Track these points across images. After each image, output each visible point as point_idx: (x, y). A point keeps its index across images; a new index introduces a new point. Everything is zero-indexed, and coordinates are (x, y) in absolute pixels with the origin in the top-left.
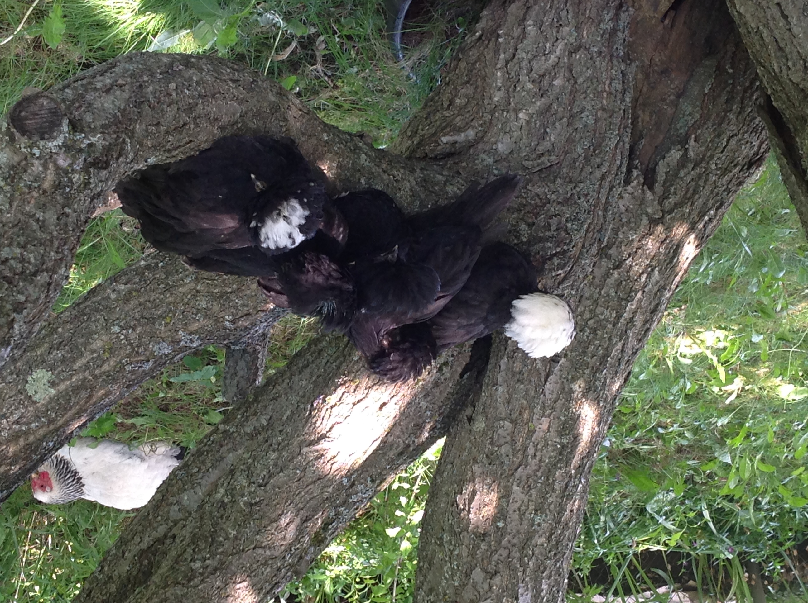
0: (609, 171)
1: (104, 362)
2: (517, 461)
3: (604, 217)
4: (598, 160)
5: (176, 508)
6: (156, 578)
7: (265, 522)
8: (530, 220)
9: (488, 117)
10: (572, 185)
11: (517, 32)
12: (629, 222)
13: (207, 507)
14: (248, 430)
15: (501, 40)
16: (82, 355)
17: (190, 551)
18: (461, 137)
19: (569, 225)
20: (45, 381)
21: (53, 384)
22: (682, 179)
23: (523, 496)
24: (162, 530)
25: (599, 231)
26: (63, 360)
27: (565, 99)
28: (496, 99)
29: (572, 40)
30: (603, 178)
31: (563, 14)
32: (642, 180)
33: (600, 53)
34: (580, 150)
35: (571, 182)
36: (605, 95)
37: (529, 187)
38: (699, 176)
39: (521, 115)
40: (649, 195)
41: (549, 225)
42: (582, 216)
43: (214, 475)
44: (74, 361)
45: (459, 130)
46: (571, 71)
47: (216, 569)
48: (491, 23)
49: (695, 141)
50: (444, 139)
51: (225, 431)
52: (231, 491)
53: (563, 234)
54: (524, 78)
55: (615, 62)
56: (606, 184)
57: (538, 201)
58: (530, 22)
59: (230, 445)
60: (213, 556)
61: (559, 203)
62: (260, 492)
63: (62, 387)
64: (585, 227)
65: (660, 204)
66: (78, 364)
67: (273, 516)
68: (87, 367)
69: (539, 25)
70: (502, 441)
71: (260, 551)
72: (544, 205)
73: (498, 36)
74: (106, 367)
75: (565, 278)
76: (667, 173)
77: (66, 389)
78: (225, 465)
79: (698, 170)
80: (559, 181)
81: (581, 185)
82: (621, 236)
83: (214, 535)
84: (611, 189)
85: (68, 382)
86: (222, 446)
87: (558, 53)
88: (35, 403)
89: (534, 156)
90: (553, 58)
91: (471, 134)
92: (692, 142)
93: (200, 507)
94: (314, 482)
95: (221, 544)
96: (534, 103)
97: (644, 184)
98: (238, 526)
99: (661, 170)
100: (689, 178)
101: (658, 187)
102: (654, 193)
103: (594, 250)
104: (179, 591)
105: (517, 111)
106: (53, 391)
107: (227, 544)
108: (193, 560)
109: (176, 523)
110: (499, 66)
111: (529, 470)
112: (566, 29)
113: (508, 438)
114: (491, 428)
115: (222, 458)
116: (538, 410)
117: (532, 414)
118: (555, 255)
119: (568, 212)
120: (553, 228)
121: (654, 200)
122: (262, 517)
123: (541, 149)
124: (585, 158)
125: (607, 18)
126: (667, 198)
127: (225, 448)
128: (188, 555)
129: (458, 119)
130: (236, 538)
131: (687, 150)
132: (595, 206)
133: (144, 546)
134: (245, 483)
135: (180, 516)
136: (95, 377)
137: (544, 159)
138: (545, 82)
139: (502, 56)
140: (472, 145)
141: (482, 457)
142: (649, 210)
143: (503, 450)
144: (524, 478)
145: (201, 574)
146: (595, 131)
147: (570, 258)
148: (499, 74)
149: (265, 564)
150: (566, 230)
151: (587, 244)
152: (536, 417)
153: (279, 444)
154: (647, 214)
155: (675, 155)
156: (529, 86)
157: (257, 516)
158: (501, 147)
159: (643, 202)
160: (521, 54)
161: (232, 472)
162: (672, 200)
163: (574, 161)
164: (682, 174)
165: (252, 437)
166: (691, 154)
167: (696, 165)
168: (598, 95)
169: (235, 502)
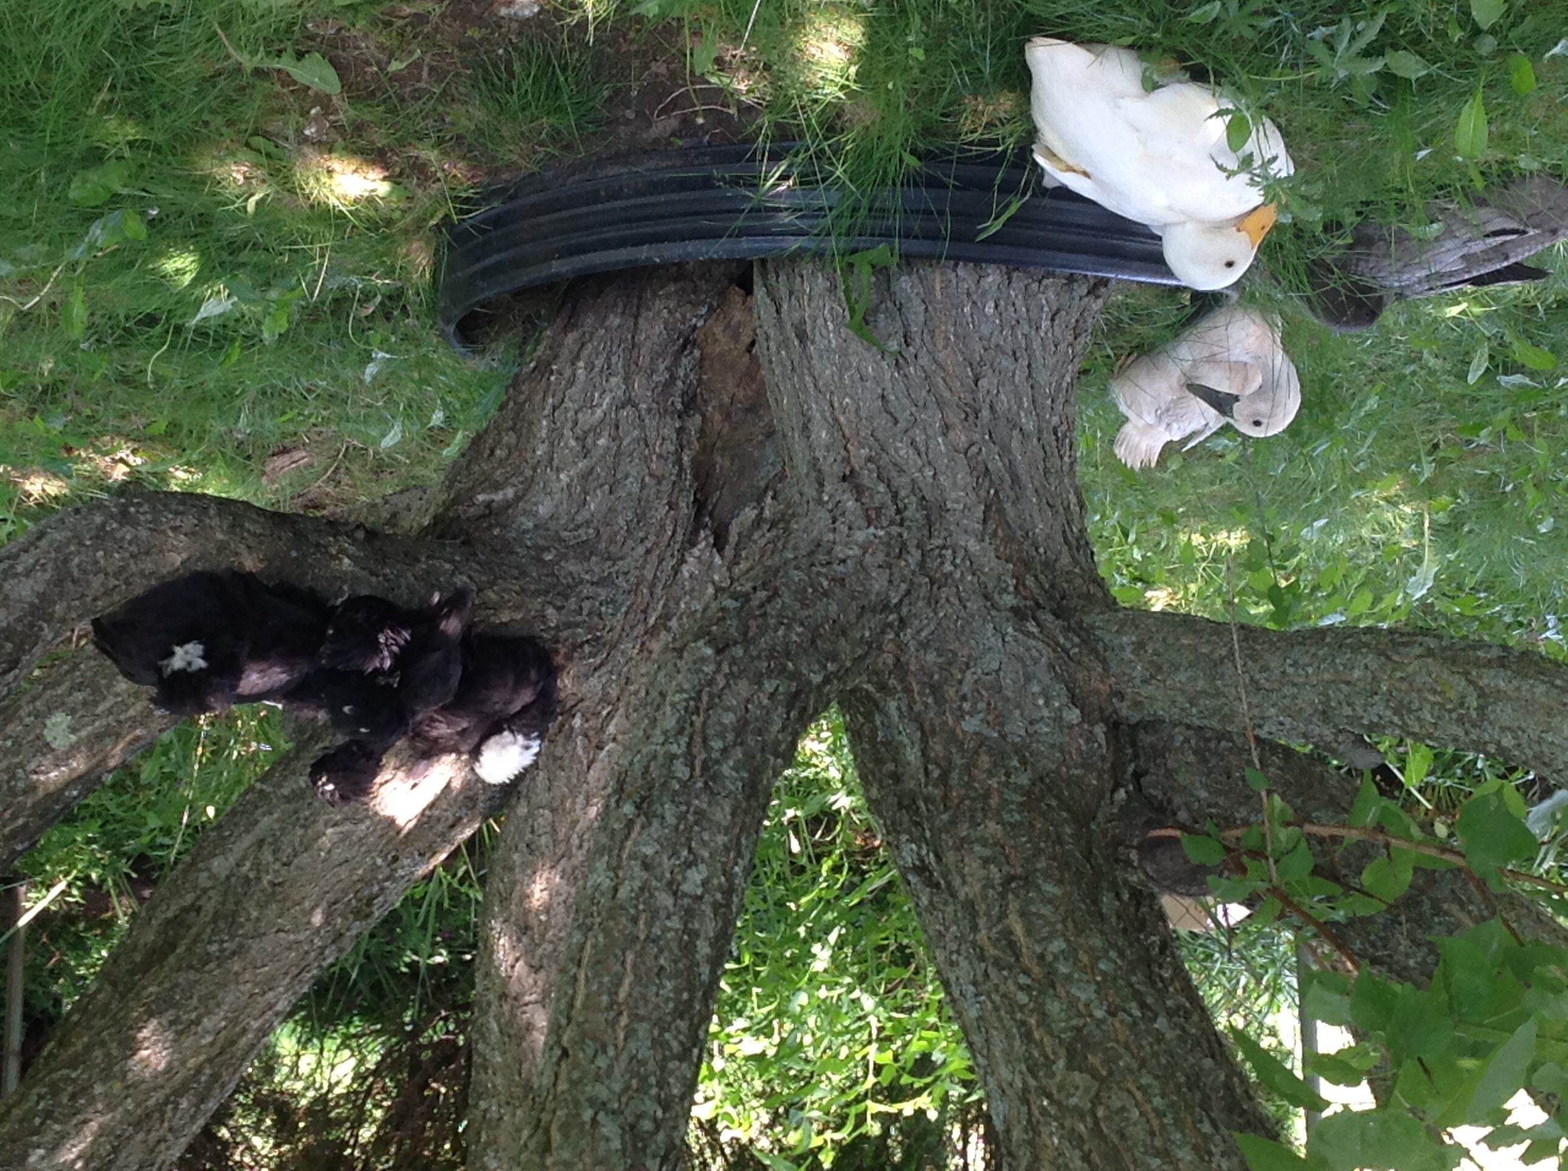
0: (656, 544)
1: (128, 708)
2: (559, 852)
3: (652, 594)
4: (641, 534)
5: (205, 874)
6: (172, 959)
7: (288, 904)
8: (559, 604)
9: (528, 473)
10: (610, 563)
11: (568, 373)
12: (693, 590)
13: (233, 879)
14: (285, 791)
15: (553, 378)
16: (104, 698)
17: (208, 930)
18: (498, 497)
19: (603, 609)
20: (64, 726)
21: (73, 730)
22: (755, 542)
23: (567, 888)
24: (189, 898)
25: (644, 611)
26: (85, 703)
27: (609, 459)
28: (539, 453)
29: (620, 393)
30: (648, 552)
31: (614, 359)
32: (711, 540)
33: (649, 410)
34: (622, 523)
35: (609, 559)
36: (654, 458)
37: (563, 564)
38: (778, 537)
39: (562, 476)
40: (717, 560)
41: (581, 608)
42: (620, 598)
43: (248, 840)
44: (96, 704)
45: (497, 487)
46: (617, 427)
47: (234, 953)
48: (548, 352)
49: (773, 498)
50: (481, 498)
51: (262, 791)
52: (257, 866)
53: (596, 619)
54: (567, 433)
55: (668, 419)
56: (653, 558)
57: (570, 579)
58: (581, 364)
59: (265, 808)
60: (232, 939)
61: (593, 584)
62: (284, 871)
63: (84, 733)
64: (624, 609)
65: (729, 569)
66: (101, 709)
67: (297, 898)
68: (110, 711)
69: (590, 367)
70: (541, 832)
71: (282, 935)
72: (576, 586)
73: (552, 373)
74: (132, 712)
75: (602, 665)
76: (740, 534)
77: (88, 737)
78: (258, 831)
79: (774, 532)
80: (594, 559)
81: (621, 563)
82: (683, 606)
83: (235, 913)
84: (660, 563)
85: (90, 728)
86: (256, 808)
87: (605, 406)
88: (53, 750)
89: (572, 526)
90: (599, 412)
91: (510, 493)
92: (769, 500)
93: (228, 878)
94: (340, 865)
95: (242, 926)
96: (576, 463)
97: (714, 545)
98: (262, 906)
99: (734, 530)
100: (763, 542)
101: (729, 551)
102: (722, 557)
103: (640, 629)
104: (192, 976)
105: (558, 470)
106: (73, 738)
107: (249, 926)
108: (210, 942)
109: (205, 891)
110: (546, 412)
111: (575, 861)
112: (614, 380)
113: (549, 829)
114: (531, 814)
115: (257, 822)
116: (581, 799)
117: (574, 803)
118: (587, 641)
119: (603, 593)
120: (585, 612)
121: (722, 566)
122: (285, 900)
123: (579, 519)
124: (628, 531)
125: (662, 367)
126: (738, 563)
127: (260, 811)
128: (205, 937)
129: (498, 472)
130: (258, 919)
131: (762, 508)
132: (638, 585)
133: (170, 914)
134: (270, 859)
135: (209, 884)
136: (120, 722)
137: (581, 531)
138: (589, 441)
139: (550, 400)
140: (508, 505)
141: (522, 846)
142: (716, 578)
143: (543, 840)
144: (569, 870)
145: (218, 958)
146: (639, 500)
147: (604, 645)
148: (544, 423)
149: (289, 949)
150: (600, 615)
151: (627, 628)
152: (578, 807)
153: (306, 819)
154: (713, 583)
155: (749, 514)
156: (572, 443)
157: (279, 898)
158: (542, 510)
159: (710, 566)
160: (568, 404)
161: (261, 843)
162: (744, 566)
163: (616, 534)
164: (756, 536)
165: (288, 800)
166: (767, 513)
167: (773, 525)
168: (646, 460)
169: (258, 879)
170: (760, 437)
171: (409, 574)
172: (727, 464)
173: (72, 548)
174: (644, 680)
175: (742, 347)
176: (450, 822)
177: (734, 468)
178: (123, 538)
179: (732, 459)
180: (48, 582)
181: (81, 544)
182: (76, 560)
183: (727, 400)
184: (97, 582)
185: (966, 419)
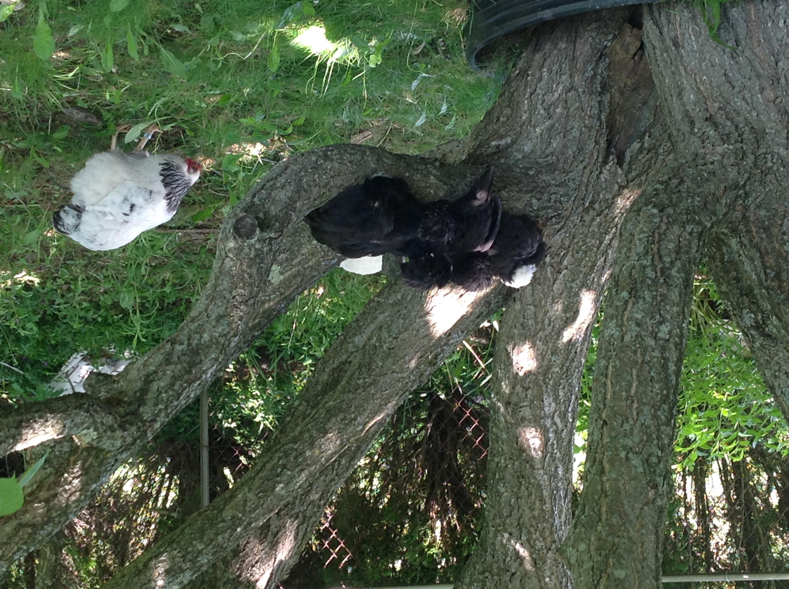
0: (589, 164)
1: (309, 261)
2: (538, 328)
3: (586, 190)
4: (581, 158)
5: (351, 345)
6: (339, 388)
7: (397, 359)
8: (539, 197)
9: (518, 129)
10: (565, 174)
11: (537, 75)
12: (607, 188)
13: (367, 347)
14: (391, 302)
15: (529, 78)
16: (297, 257)
17: (357, 373)
18: (503, 142)
19: (562, 199)
20: (277, 272)
21: (282, 273)
22: (640, 161)
23: (543, 347)
24: (344, 357)
25: (583, 199)
26: (287, 259)
27: (563, 120)
28: (524, 118)
29: (568, 84)
30: (585, 168)
31: (564, 66)
32: (616, 161)
33: (584, 92)
34: (570, 152)
35: (564, 172)
36: (587, 117)
37: (539, 176)
38: (652, 158)
39: (537, 130)
40: (620, 171)
41: (550, 199)
42: (571, 193)
43: (372, 327)
44: (293, 260)
45: (502, 137)
46: (566, 103)
47: (371, 384)
48: (525, 65)
49: (649, 137)
50: (493, 143)
51: (378, 302)
52: (379, 339)
53: (558, 204)
54: (539, 107)
55: (594, 96)
56: (587, 171)
57: (544, 184)
58: (545, 69)
59: (381, 310)
60: (370, 376)
61: (556, 186)
62: (394, 342)
63: (287, 275)
64: (573, 199)
65: (626, 176)
66: (294, 262)
67: (402, 355)
68: (300, 263)
69: (550, 71)
70: (529, 317)
71: (394, 374)
72: (548, 187)
73: (528, 76)
74: (310, 263)
75: (560, 229)
76: (631, 157)
77: (289, 276)
78: (377, 322)
79: (650, 155)
80: (557, 172)
81: (571, 174)
82: (601, 196)
83: (370, 364)
84: (591, 173)
85: (290, 272)
86: (376, 310)
87: (559, 91)
88: (272, 284)
89: (543, 156)
90: (556, 95)
91: (509, 140)
92: (647, 138)
93: (364, 346)
94: (424, 337)
95: (374, 370)
96: (544, 122)
97: (617, 164)
98: (383, 360)
99: (628, 155)
100: (644, 160)
101: (625, 166)
102: (622, 169)
103: (581, 209)
104: (351, 396)
105: (535, 127)
106: (282, 277)
107: (377, 370)
108: (359, 379)
109: (352, 353)
110: (526, 97)
111: (546, 332)
112: (564, 77)
113: (533, 316)
114: (523, 310)
115: (376, 318)
116: (550, 300)
117: (546, 302)
118: (554, 216)
119: (562, 191)
120: (552, 201)
121: (622, 174)
122: (396, 356)
123: (547, 152)
124: (574, 157)
125: (590, 69)
126: (630, 172)
127: (378, 312)
128: (356, 376)
129: (502, 129)
130: (382, 367)
131: (643, 143)
132: (579, 185)
133: (335, 365)
134: (387, 336)
135: (354, 350)
136: (305, 269)
137: (549, 158)
138: (551, 110)
139: (529, 90)
140: (508, 146)
141: (518, 325)
142: (619, 180)
143: (530, 322)
144: (543, 337)
145: (363, 387)
146: (580, 141)
147: (563, 218)
148: (526, 102)
149: (398, 381)
150: (561, 202)
151: (574, 209)
152: (548, 304)
153: (404, 315)
154: (618, 183)
155: (636, 146)
156: (542, 112)
157: (393, 355)
158: (526, 148)
159: (615, 174)
160: (539, 91)
161: (380, 328)
162: (634, 174)
163: (568, 159)
164: (640, 157)
165: (392, 305)
166: (646, 145)
167: (649, 151)
168: (582, 118)
169: (381, 346)
170: (640, 105)
171: (463, 184)
172: (623, 120)
173: (303, 174)
174: (581, 236)
175: (630, 56)
176: (477, 315)
177: (626, 122)
178: (326, 168)
179: (625, 118)
180: (293, 191)
181: (306, 171)
182: (305, 180)
183: (622, 85)
184: (315, 191)
185: (773, 84)
